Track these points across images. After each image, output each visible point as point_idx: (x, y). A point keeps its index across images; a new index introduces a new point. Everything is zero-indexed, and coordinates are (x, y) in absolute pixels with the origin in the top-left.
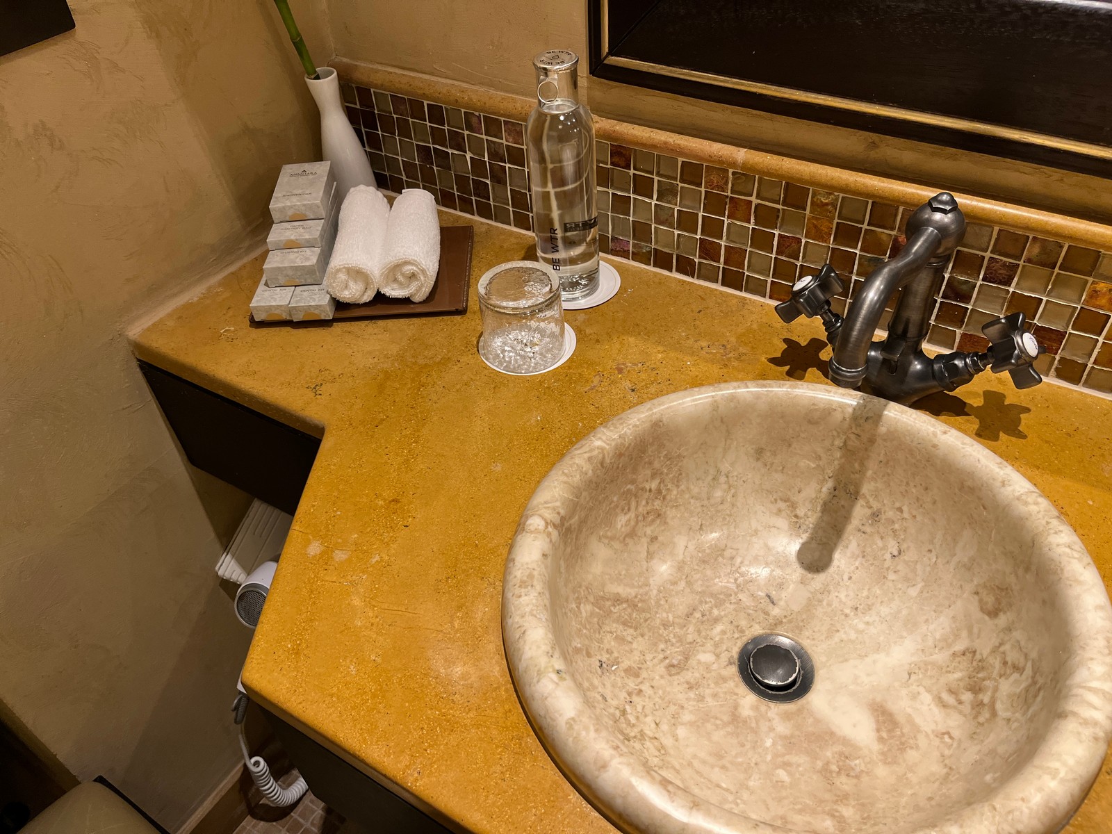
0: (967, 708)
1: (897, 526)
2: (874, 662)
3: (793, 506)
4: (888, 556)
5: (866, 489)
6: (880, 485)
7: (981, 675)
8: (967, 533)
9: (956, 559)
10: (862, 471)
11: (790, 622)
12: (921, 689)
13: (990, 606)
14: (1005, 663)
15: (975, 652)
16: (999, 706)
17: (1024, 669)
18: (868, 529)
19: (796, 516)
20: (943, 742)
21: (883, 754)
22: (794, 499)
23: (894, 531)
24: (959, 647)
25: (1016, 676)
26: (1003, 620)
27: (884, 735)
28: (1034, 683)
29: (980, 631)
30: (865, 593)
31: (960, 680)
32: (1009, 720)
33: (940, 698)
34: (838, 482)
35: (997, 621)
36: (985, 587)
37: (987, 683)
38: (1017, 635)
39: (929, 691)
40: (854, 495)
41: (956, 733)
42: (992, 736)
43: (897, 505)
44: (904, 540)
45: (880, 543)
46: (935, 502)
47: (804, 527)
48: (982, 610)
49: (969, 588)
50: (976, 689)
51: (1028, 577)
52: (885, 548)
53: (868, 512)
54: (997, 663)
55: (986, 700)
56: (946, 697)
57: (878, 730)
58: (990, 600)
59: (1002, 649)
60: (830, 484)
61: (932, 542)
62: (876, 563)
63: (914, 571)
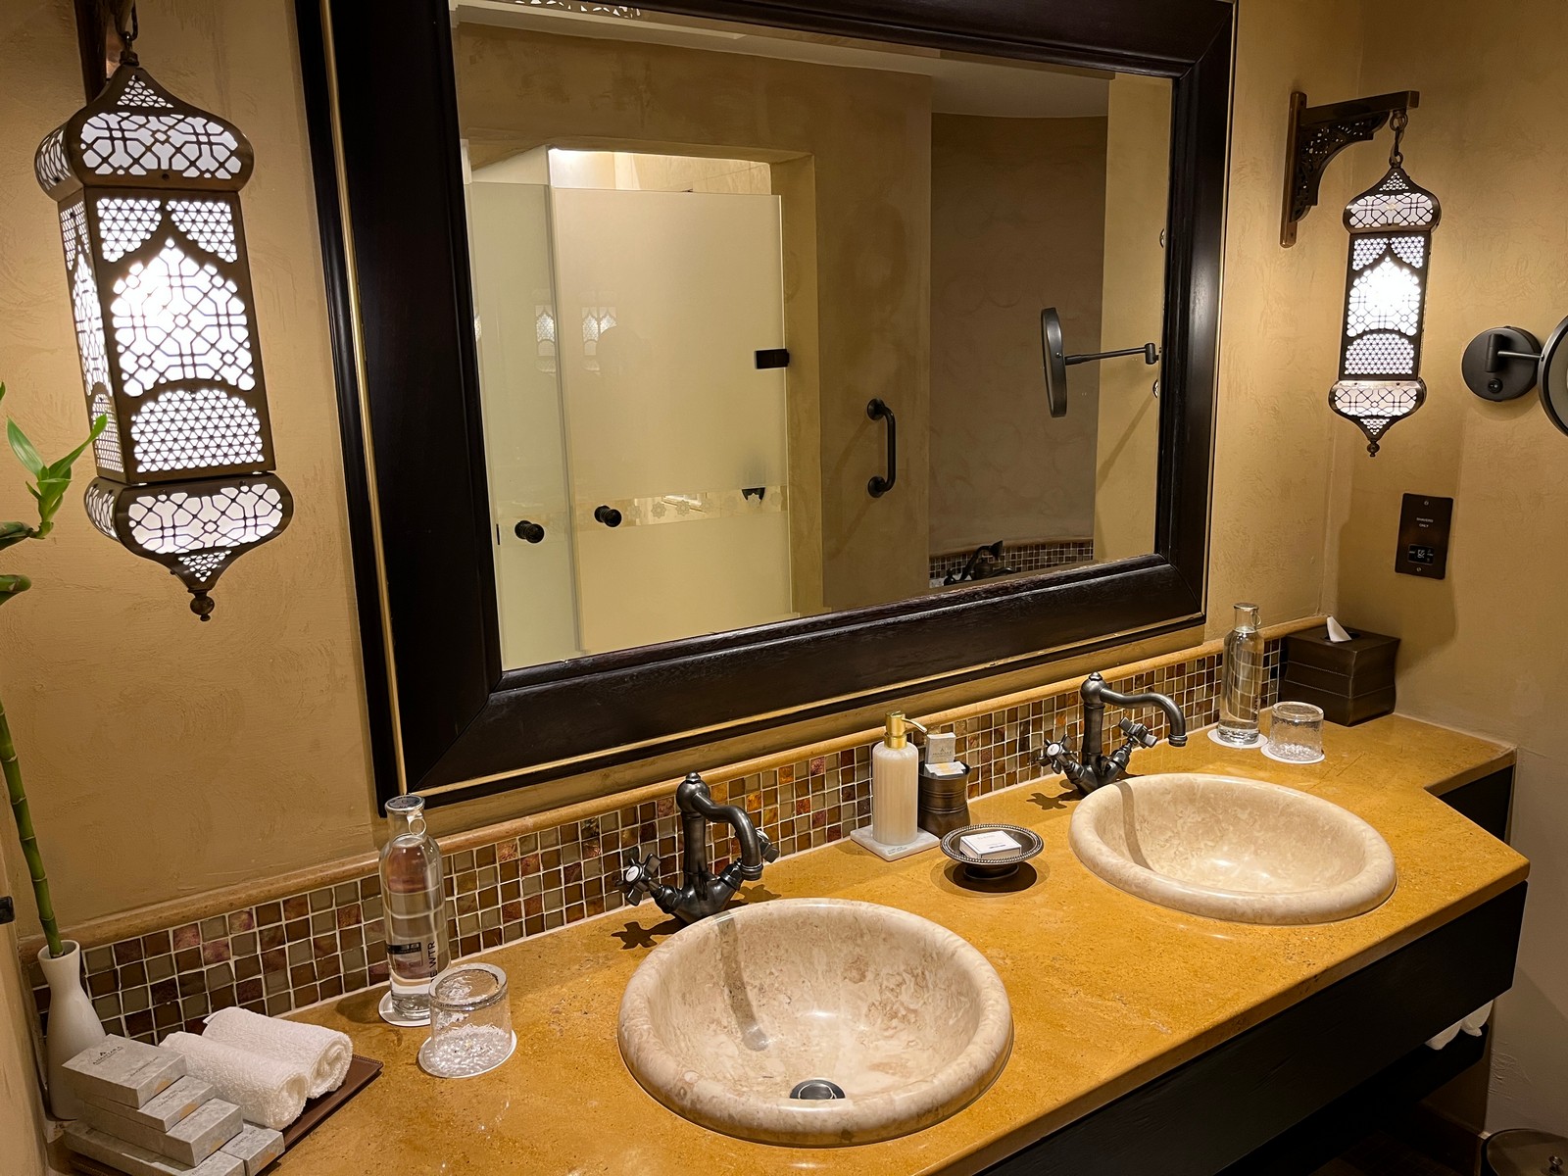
0: (901, 1026)
1: (776, 985)
2: (844, 1054)
3: (719, 1023)
4: (786, 1006)
5: (746, 978)
6: (752, 968)
7: (888, 1009)
8: (815, 951)
9: (820, 972)
10: (738, 967)
11: (790, 1077)
12: (875, 1043)
13: (858, 977)
14: (892, 990)
15: (873, 1004)
16: (912, 1007)
17: (904, 980)
18: (764, 1001)
19: (725, 1027)
20: (912, 1047)
21: (902, 1076)
22: (716, 1017)
23: (777, 989)
24: (864, 1010)
25: (904, 987)
26: (870, 976)
27: (891, 1071)
28: (916, 977)
29: (864, 992)
30: (798, 1034)
31: (883, 1021)
32: (925, 1003)
33: (886, 1037)
34: (729, 986)
35: (867, 979)
36: (846, 970)
37: (895, 1007)
38: (883, 973)
39: (879, 1040)
40: (742, 987)
41: (911, 1038)
42: (927, 1017)
43: (768, 972)
44: (786, 990)
45: (776, 1003)
46: (787, 951)
47: (734, 1030)
48: (855, 983)
49: (839, 980)
50: (894, 1016)
51: (865, 939)
52: (781, 1003)
53: (756, 990)
54: (888, 994)
55: (903, 1012)
56: (886, 1034)
57: (887, 1073)
58: (855, 974)
59: (884, 987)
60: (726, 991)
61: (801, 976)
62: (784, 1016)
63: (805, 1000)
